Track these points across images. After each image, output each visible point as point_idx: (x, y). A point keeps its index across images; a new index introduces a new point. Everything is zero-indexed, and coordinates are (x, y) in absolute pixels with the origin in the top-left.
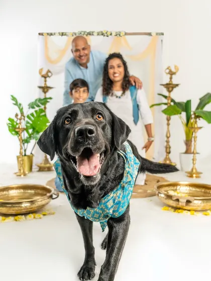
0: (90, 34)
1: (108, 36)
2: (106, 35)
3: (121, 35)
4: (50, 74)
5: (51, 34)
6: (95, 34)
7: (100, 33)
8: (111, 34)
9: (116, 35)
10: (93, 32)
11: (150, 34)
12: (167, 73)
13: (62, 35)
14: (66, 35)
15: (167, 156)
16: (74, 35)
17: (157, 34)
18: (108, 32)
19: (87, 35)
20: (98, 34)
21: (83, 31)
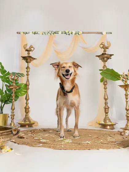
0: (56, 33)
1: (69, 35)
2: (68, 33)
3: (79, 34)
5: (27, 33)
6: (60, 33)
7: (64, 33)
8: (72, 33)
9: (76, 34)
10: (58, 32)
11: (101, 33)
12: (101, 48)
13: (35, 34)
14: (37, 33)
15: (106, 116)
16: (44, 34)
17: (107, 33)
18: (69, 31)
19: (53, 34)
20: (62, 33)
21: (51, 30)
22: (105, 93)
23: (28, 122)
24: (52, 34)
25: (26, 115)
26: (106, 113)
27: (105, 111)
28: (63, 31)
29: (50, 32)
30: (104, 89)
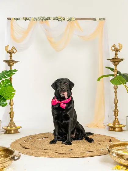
0: (48, 19)
1: (61, 21)
2: (60, 20)
3: (72, 20)
4: (15, 51)
5: (17, 19)
6: (52, 19)
7: (56, 19)
8: (64, 19)
9: (68, 20)
10: (50, 18)
11: (94, 19)
13: (26, 20)
14: (29, 19)
15: (116, 118)
16: (35, 20)
17: (100, 19)
18: (61, 17)
19: (45, 20)
20: (54, 19)
21: (43, 16)
22: (115, 97)
23: (14, 128)
24: (43, 20)
25: (11, 120)
26: (116, 116)
27: (115, 114)
28: (54, 17)
29: (42, 18)
30: (114, 93)
